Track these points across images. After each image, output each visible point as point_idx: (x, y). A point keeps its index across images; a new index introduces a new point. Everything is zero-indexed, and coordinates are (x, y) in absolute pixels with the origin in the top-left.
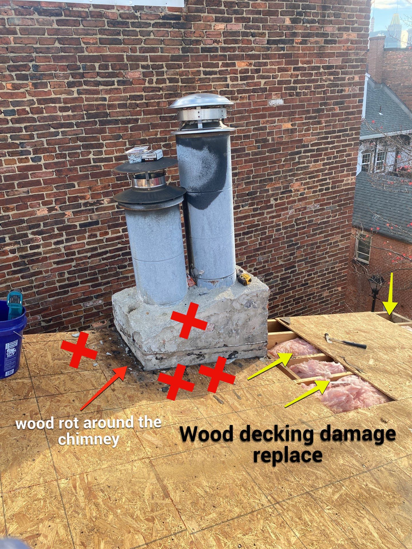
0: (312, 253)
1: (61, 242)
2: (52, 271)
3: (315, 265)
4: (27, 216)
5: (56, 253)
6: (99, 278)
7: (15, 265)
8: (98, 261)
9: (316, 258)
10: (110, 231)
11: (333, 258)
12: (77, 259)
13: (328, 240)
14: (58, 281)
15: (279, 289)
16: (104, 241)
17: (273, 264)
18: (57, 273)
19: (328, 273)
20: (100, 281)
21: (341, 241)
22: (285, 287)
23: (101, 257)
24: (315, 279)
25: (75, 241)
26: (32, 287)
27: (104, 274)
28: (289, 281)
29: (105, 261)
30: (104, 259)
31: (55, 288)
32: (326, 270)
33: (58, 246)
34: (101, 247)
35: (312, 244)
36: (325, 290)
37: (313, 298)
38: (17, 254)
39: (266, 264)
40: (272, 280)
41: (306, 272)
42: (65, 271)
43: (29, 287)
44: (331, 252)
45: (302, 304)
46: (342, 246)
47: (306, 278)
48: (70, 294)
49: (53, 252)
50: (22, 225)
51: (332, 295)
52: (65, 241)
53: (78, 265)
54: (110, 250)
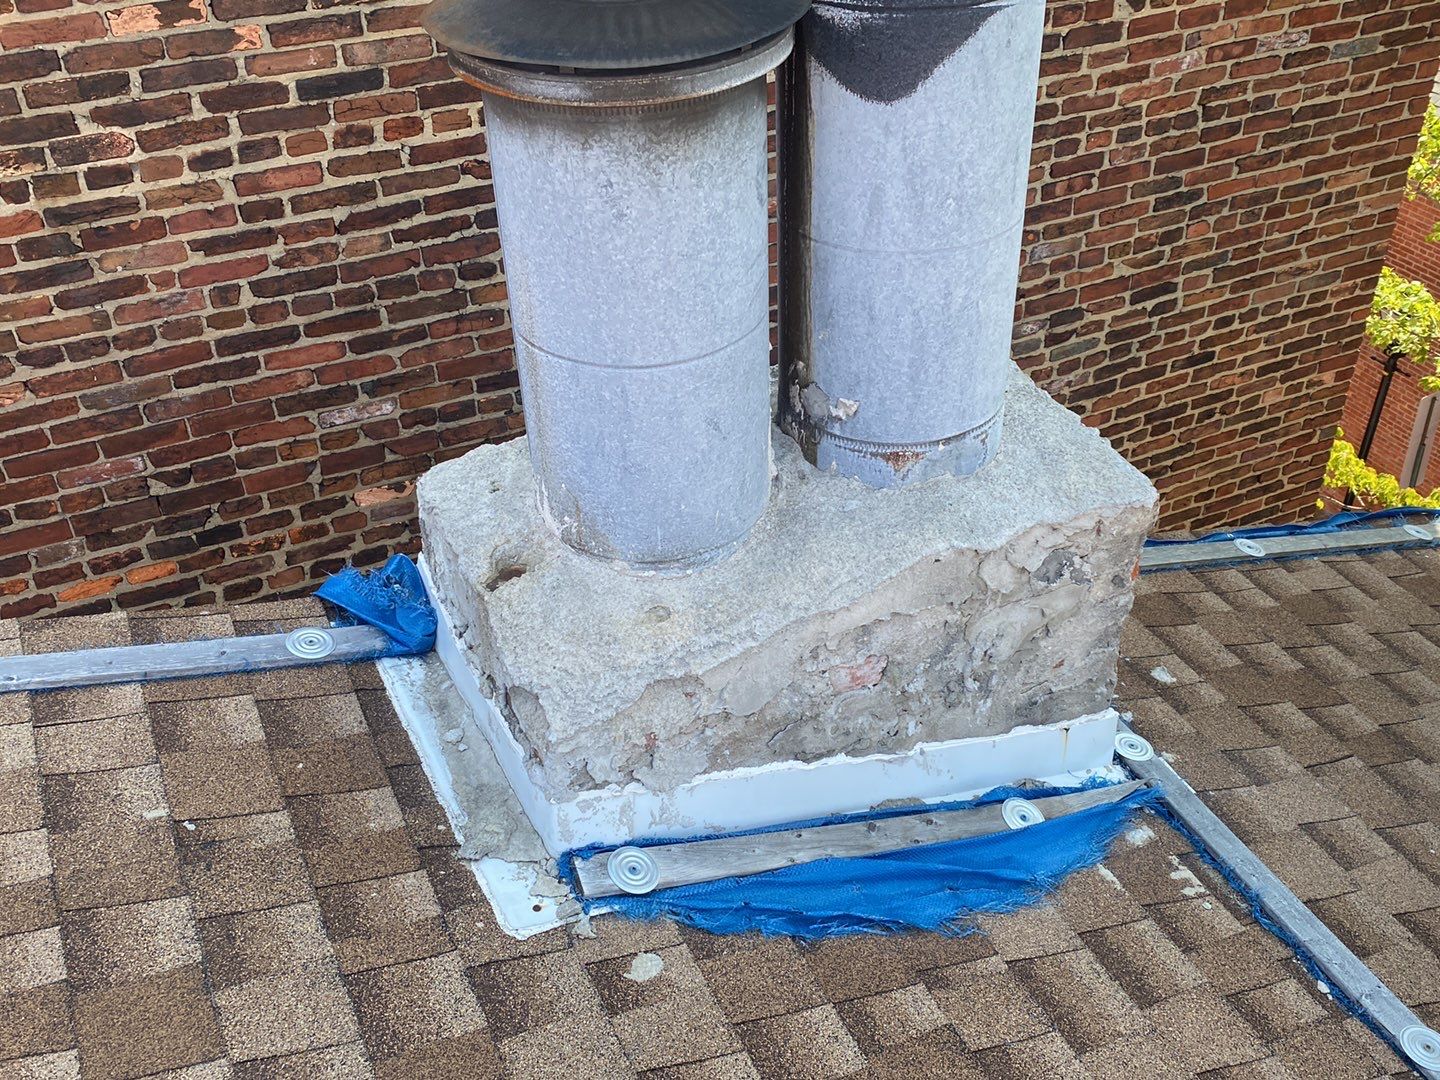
0: (1247, 234)
1: (222, 159)
2: (187, 280)
3: (1252, 283)
4: (65, 39)
5: (200, 206)
6: (383, 313)
7: (29, 249)
8: (377, 242)
9: (1263, 254)
10: (426, 116)
11: (1324, 257)
12: (289, 233)
13: (1320, 183)
14: (215, 322)
15: (1098, 375)
16: (405, 157)
17: (1090, 276)
18: (206, 289)
19: (1297, 317)
20: (386, 326)
21: (1368, 189)
22: (1123, 367)
23: (388, 228)
24: (1242, 339)
25: (278, 153)
26: (105, 341)
27: (404, 299)
28: (1143, 346)
29: (407, 246)
30: (400, 236)
31: (203, 351)
32: (1292, 303)
33: (207, 176)
34: (391, 186)
35: (1255, 200)
36: (1274, 380)
37: (1223, 413)
38: (33, 205)
39: (1061, 275)
40: (1074, 340)
41: (1213, 310)
42: (242, 282)
43: (92, 343)
44: (1325, 231)
45: (1177, 432)
46: (1368, 212)
47: (1210, 332)
48: (263, 373)
49: (188, 200)
50: (49, 79)
51: (1297, 401)
52: (236, 155)
53: (292, 258)
54: (426, 199)
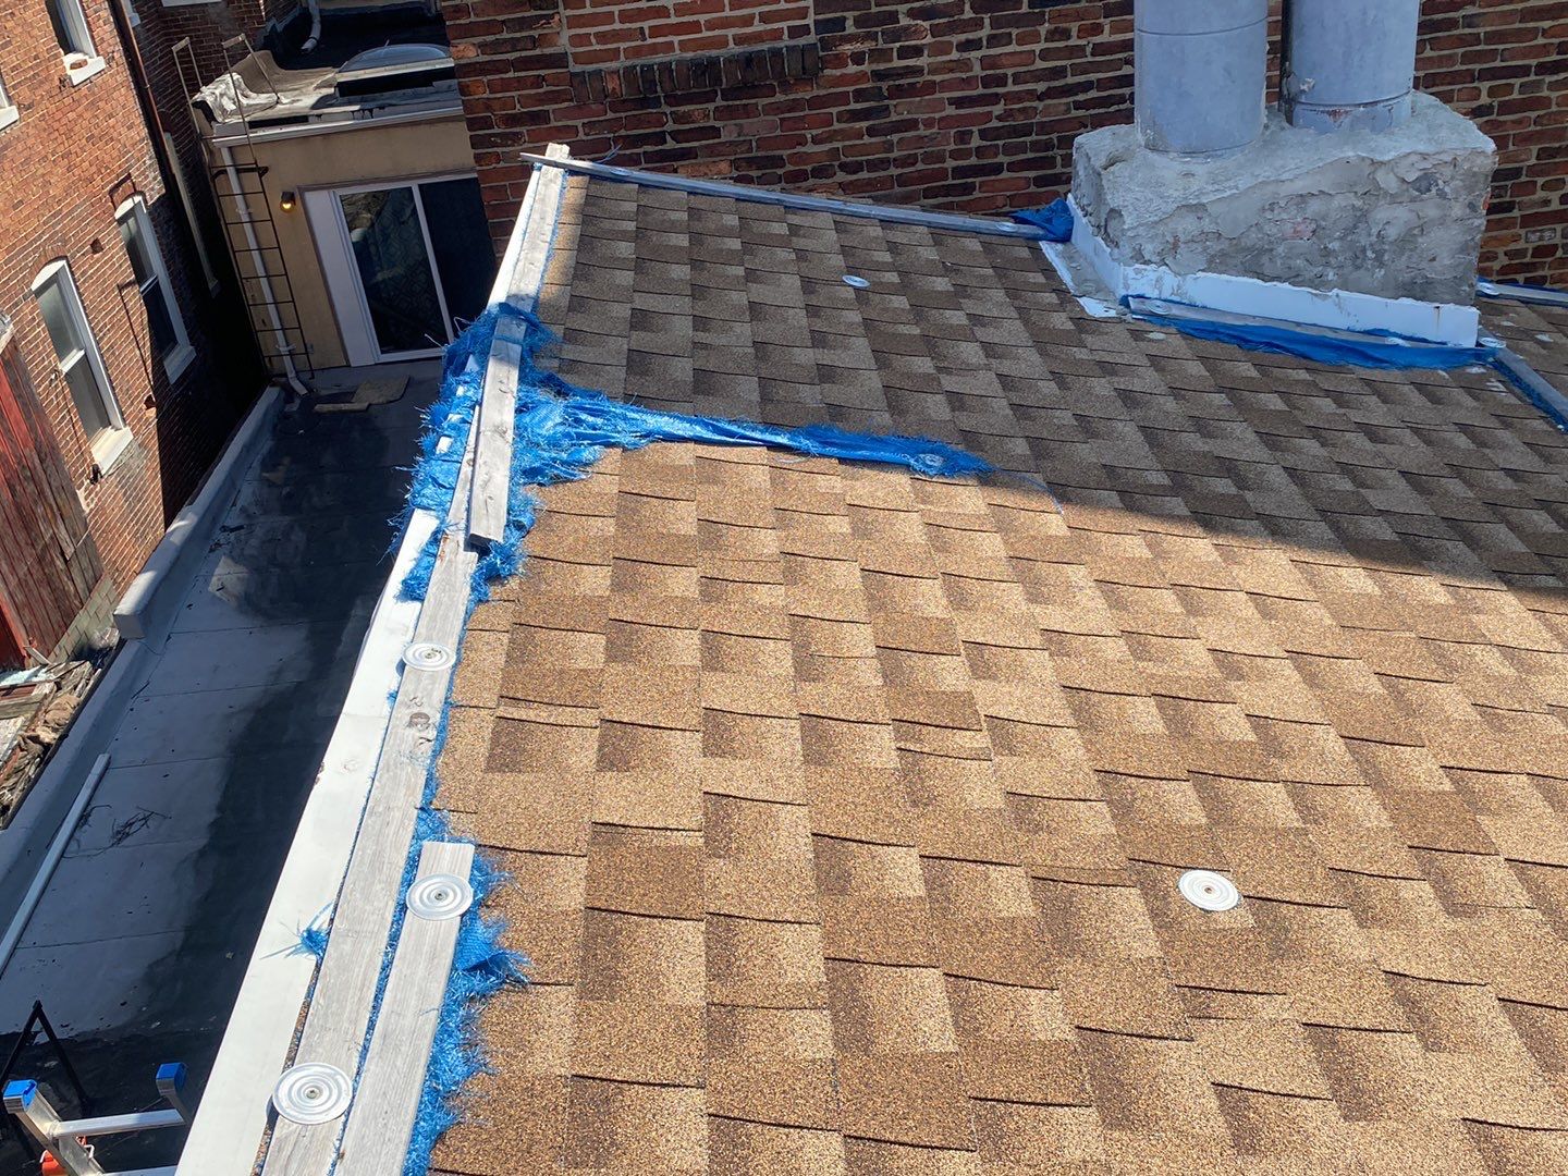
1: (972, 45)
2: (943, 124)
5: (958, 75)
6: (1059, 160)
7: (860, 95)
8: (1063, 108)
10: (1106, 23)
12: (1009, 97)
14: (955, 155)
16: (1089, 50)
18: (952, 132)
20: (1059, 170)
23: (1071, 99)
25: (1010, 43)
26: (888, 161)
29: (1081, 113)
30: (1079, 106)
31: (942, 174)
33: (966, 55)
34: (1079, 70)
38: (866, 67)
42: (975, 129)
43: (882, 161)
48: (977, 194)
49: (951, 71)
52: (985, 43)
53: (1008, 114)
54: (1098, 80)
